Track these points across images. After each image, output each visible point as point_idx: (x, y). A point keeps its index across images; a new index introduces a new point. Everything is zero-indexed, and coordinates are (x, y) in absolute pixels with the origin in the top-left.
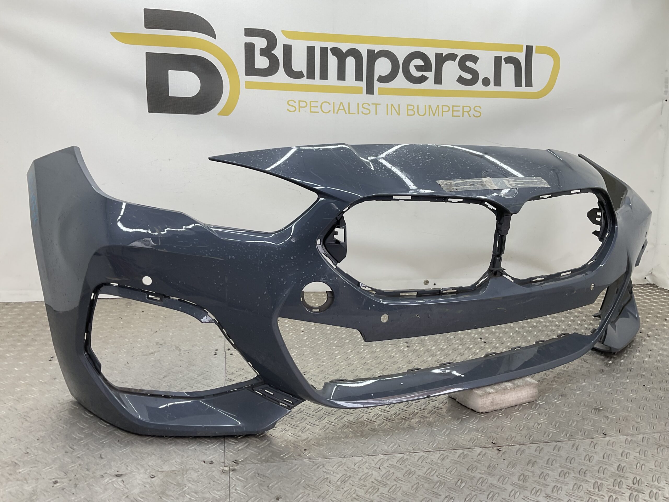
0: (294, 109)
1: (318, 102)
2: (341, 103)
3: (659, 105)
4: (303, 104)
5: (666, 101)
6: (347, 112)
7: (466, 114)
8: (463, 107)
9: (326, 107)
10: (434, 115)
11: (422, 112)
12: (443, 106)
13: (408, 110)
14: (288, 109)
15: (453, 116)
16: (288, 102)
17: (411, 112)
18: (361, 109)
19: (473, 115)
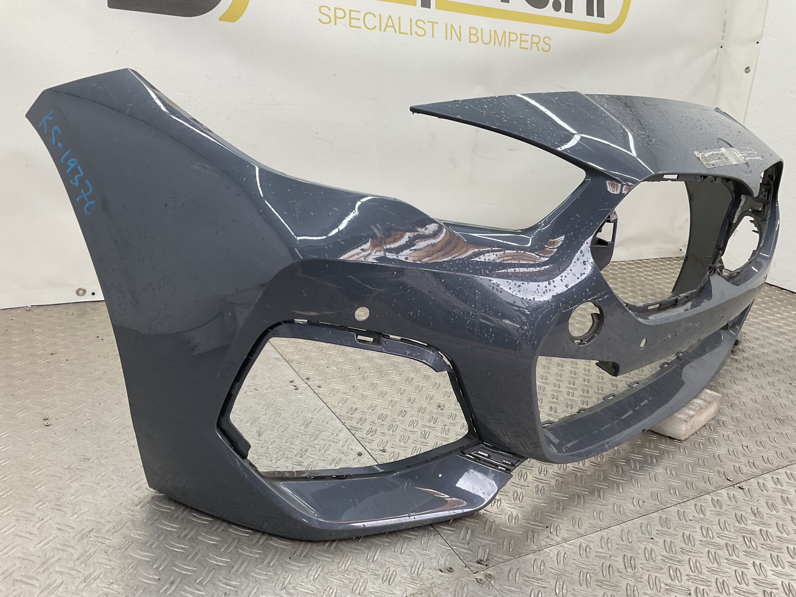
0: (328, 20)
1: (359, 12)
2: (390, 16)
3: (715, 51)
4: (340, 14)
5: (721, 47)
6: (398, 31)
7: (534, 45)
8: (532, 36)
9: (371, 21)
10: (500, 44)
11: (486, 40)
12: (510, 33)
13: (470, 34)
14: (320, 20)
15: (521, 48)
16: (320, 8)
17: (474, 38)
18: (415, 28)
19: (542, 48)
